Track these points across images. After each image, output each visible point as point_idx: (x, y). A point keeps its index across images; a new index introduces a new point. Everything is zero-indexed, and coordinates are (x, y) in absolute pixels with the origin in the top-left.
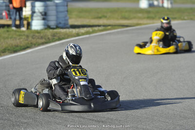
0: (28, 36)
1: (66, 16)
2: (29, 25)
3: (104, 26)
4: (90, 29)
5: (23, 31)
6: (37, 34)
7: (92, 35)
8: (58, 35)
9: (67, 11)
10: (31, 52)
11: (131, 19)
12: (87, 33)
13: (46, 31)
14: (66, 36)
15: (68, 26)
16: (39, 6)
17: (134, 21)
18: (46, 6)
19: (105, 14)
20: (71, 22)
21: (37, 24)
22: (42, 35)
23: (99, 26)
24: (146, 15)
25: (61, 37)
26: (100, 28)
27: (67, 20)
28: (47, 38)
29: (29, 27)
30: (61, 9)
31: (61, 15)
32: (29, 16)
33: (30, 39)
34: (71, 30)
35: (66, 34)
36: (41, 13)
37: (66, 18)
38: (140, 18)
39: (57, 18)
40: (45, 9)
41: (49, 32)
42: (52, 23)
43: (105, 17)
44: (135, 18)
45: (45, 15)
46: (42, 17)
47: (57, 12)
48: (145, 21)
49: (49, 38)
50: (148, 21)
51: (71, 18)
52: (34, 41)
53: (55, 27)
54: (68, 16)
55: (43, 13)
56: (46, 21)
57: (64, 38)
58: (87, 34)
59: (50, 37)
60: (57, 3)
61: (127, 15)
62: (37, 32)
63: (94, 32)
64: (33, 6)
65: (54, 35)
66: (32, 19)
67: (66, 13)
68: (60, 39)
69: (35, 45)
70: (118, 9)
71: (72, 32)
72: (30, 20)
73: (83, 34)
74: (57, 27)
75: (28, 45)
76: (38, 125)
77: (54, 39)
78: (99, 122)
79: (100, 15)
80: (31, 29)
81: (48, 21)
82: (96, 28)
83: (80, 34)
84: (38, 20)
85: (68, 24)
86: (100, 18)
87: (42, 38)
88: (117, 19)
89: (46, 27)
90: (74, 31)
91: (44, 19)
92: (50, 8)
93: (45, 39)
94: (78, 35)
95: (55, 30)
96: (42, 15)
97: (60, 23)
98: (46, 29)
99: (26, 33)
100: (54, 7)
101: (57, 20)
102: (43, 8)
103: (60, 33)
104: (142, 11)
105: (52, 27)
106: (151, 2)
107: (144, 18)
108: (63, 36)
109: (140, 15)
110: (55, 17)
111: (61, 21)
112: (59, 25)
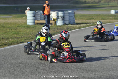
0: (55, 29)
1: (74, 18)
2: (55, 23)
4: (86, 25)
5: (53, 26)
6: (59, 28)
7: (86, 28)
8: (70, 28)
9: (74, 16)
10: (56, 36)
11: (106, 19)
12: (84, 27)
13: (64, 26)
15: (75, 23)
16: (60, 13)
17: (108, 21)
18: (64, 14)
19: (93, 17)
20: (76, 21)
21: (59, 23)
22: (62, 28)
23: (90, 23)
24: (114, 18)
25: (71, 29)
26: (91, 24)
27: (74, 20)
29: (56, 24)
30: (72, 15)
31: (71, 18)
32: (56, 19)
33: (56, 29)
34: (76, 25)
35: (74, 27)
36: (61, 17)
37: (74, 19)
38: (111, 19)
39: (69, 19)
40: (63, 15)
41: (65, 26)
42: (67, 22)
43: (94, 19)
44: (108, 19)
45: (63, 18)
46: (62, 19)
47: (69, 16)
48: (113, 21)
50: (115, 21)
51: (76, 19)
52: (58, 31)
53: (68, 24)
54: (75, 18)
55: (63, 17)
57: (72, 30)
59: (66, 29)
60: (69, 12)
61: (104, 17)
62: (59, 26)
63: (87, 26)
64: (58, 14)
65: (68, 28)
66: (57, 20)
69: (58, 33)
70: (100, 14)
72: (56, 21)
73: (82, 27)
74: (69, 24)
75: (55, 33)
76: (59, 73)
78: (90, 71)
79: (91, 18)
80: (56, 25)
81: (65, 21)
82: (89, 24)
84: (60, 20)
85: (74, 22)
86: (91, 19)
87: (62, 29)
89: (64, 24)
90: (78, 26)
91: (63, 20)
92: (66, 14)
94: (79, 28)
95: (68, 25)
96: (62, 18)
97: (71, 22)
98: (64, 25)
99: (54, 27)
100: (68, 14)
101: (69, 21)
102: (63, 14)
103: (70, 27)
104: (112, 15)
105: (67, 24)
106: (116, 11)
107: (113, 19)
109: (111, 18)
110: (68, 19)
111: (71, 21)
112: (70, 23)
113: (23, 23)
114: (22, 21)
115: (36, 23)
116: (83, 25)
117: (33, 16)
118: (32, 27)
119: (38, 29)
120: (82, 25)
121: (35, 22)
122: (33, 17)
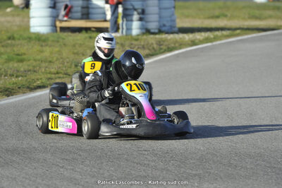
1: (173, 15)
3: (229, 29)
7: (214, 43)
8: (166, 43)
11: (265, 18)
12: (207, 40)
13: (145, 37)
14: (177, 45)
15: (176, 29)
20: (181, 23)
22: (142, 43)
23: (222, 29)
26: (225, 33)
27: (174, 21)
28: (150, 48)
30: (167, 4)
31: (166, 14)
34: (181, 36)
35: (176, 42)
36: (136, 10)
37: (174, 18)
39: (160, 17)
40: (142, 5)
41: (151, 39)
42: (153, 26)
43: (226, 16)
44: (270, 17)
45: (142, 14)
46: (138, 16)
47: (160, 9)
49: (153, 48)
53: (156, 31)
55: (140, 11)
56: (144, 23)
58: (207, 42)
59: (155, 46)
63: (216, 39)
67: (173, 9)
68: (170, 50)
71: (184, 38)
73: (201, 42)
74: (160, 32)
77: (161, 49)
81: (147, 22)
82: (218, 33)
83: (197, 41)
84: (132, 21)
85: (175, 27)
86: (218, 17)
88: (244, 19)
89: (144, 31)
90: (187, 37)
91: (141, 19)
93: (149, 49)
94: (193, 43)
95: (157, 36)
96: (139, 14)
97: (164, 25)
98: (143, 34)
101: (159, 21)
103: (166, 40)
105: (152, 31)
108: (173, 45)
110: (157, 16)
111: (165, 23)
112: (164, 29)
113: (15, 28)
114: (9, 22)
115: (58, 29)
116: (203, 34)
117: (50, 7)
118: (53, 41)
119: (74, 46)
120: (199, 36)
121: (54, 26)
122: (50, 10)
